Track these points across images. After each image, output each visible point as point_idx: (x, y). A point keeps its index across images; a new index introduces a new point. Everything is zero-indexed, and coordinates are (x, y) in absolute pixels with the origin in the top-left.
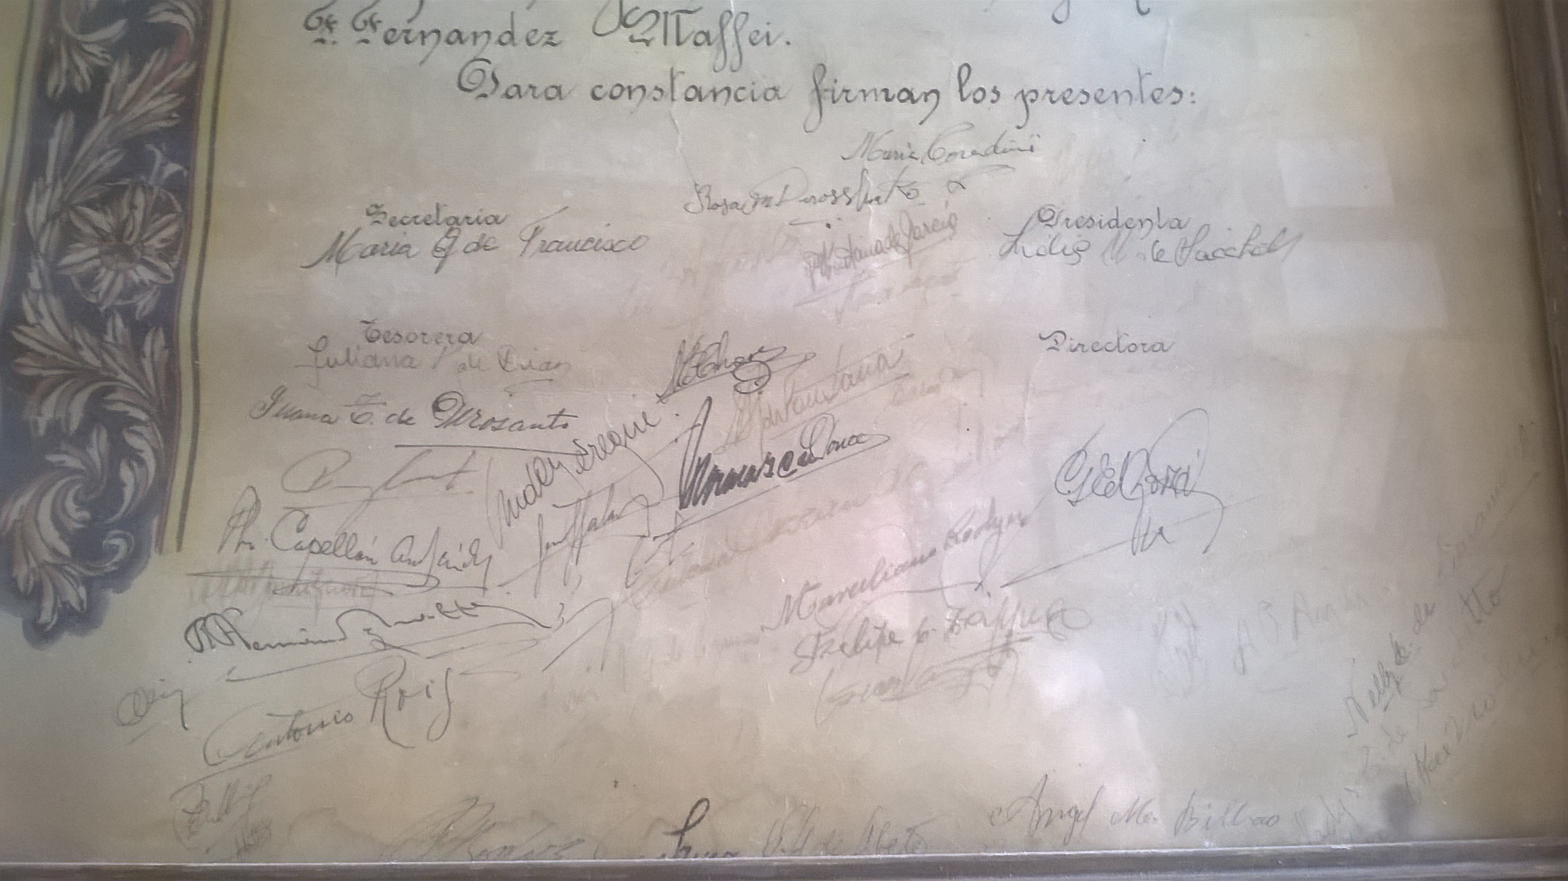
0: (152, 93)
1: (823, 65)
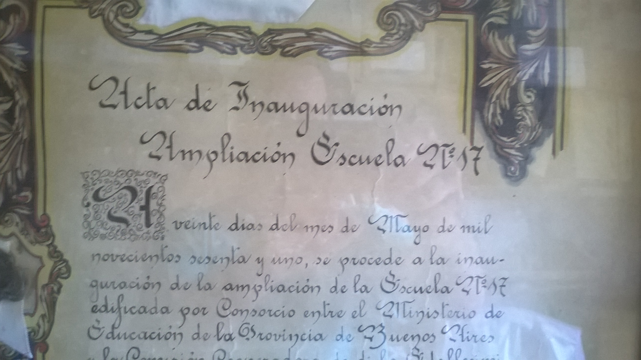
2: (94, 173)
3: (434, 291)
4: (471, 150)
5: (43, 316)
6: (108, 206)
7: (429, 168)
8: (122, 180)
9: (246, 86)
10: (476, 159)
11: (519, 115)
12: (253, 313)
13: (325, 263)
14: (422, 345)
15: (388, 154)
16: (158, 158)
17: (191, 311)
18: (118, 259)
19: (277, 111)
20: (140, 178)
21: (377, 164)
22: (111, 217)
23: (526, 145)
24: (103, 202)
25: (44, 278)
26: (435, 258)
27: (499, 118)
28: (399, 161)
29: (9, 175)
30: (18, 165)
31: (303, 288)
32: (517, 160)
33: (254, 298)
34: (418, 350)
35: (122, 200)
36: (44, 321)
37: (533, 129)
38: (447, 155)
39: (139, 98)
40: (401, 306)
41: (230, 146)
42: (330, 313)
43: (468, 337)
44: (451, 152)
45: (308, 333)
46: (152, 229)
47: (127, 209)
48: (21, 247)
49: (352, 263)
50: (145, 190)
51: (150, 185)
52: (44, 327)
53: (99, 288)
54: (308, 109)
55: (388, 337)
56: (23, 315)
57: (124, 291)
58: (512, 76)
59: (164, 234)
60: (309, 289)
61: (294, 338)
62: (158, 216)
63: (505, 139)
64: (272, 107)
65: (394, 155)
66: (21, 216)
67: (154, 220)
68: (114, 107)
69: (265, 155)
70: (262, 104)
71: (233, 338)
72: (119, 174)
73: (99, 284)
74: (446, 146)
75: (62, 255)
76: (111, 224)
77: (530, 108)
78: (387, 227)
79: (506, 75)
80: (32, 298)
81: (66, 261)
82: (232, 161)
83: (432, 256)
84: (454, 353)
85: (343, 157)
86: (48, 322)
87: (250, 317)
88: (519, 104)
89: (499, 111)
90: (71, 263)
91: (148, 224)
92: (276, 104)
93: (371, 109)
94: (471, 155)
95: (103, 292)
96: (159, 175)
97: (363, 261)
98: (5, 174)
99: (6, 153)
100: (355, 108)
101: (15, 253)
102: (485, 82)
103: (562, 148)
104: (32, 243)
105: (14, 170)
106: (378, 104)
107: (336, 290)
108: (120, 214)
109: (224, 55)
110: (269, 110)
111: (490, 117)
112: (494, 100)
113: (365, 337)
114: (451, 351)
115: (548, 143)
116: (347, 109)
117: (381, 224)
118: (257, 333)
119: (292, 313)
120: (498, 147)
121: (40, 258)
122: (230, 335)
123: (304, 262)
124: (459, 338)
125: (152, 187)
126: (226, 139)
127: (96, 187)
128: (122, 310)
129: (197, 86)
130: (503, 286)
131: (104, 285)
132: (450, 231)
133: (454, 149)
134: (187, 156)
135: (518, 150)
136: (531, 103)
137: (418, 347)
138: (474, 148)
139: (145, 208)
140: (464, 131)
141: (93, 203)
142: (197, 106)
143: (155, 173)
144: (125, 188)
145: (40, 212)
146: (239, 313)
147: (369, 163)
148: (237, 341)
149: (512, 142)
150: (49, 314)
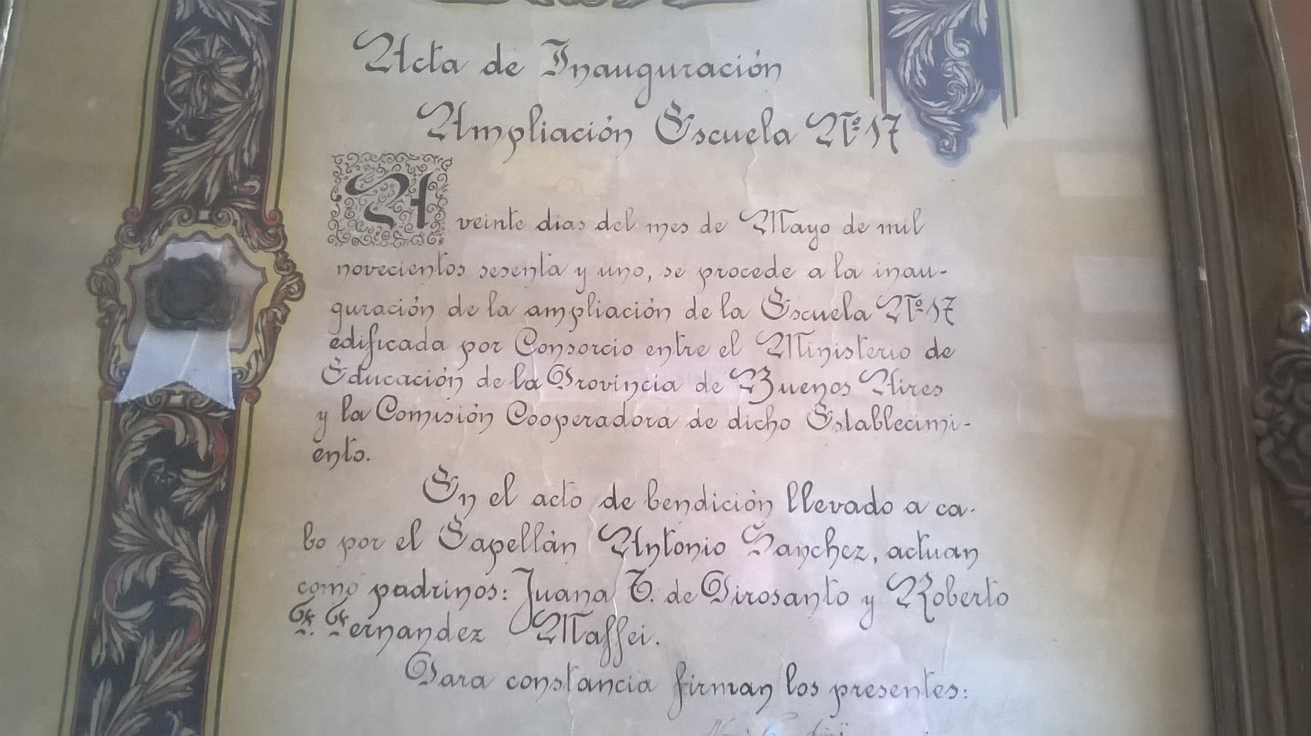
0: (172, 668)
1: (684, 663)
2: (350, 156)
3: (843, 317)
4: (884, 119)
5: (257, 353)
6: (365, 200)
7: (825, 145)
8: (388, 167)
9: (565, 45)
10: (893, 132)
11: (949, 73)
12: (571, 349)
13: (677, 276)
14: (829, 399)
15: (765, 128)
16: (441, 137)
17: (477, 347)
18: (376, 272)
19: (607, 75)
20: (413, 164)
21: (750, 142)
22: (369, 216)
23: (962, 111)
24: (359, 196)
25: (264, 300)
26: (841, 270)
27: (920, 76)
28: (781, 137)
29: (232, 158)
30: (246, 145)
31: (645, 312)
32: (952, 131)
33: (572, 328)
34: (824, 406)
35: (386, 193)
36: (257, 359)
37: (971, 89)
38: (850, 127)
39: (421, 59)
40: (795, 340)
41: (541, 121)
42: (686, 350)
43: (901, 388)
44: (854, 123)
45: (652, 378)
46: (427, 230)
47: (393, 204)
48: (237, 254)
49: (717, 275)
50: (419, 179)
51: (428, 172)
52: (257, 366)
53: (344, 313)
54: (650, 71)
55: (777, 388)
56: (229, 353)
57: (379, 319)
58: (935, 23)
59: (442, 236)
60: (653, 311)
61: (632, 388)
62: (436, 211)
63: (931, 104)
64: (600, 71)
65: (772, 130)
66: (243, 213)
67: (429, 218)
68: (385, 70)
69: (590, 133)
70: (587, 67)
71: (538, 386)
72: (385, 159)
73: (344, 308)
74: (848, 114)
75: (294, 266)
76: (370, 224)
77: (964, 64)
78: (767, 226)
79: (925, 23)
80: (244, 329)
81: (300, 275)
82: (543, 140)
83: (837, 268)
84: (882, 411)
85: (700, 133)
86: (264, 360)
87: (564, 354)
88: (948, 59)
89: (919, 68)
90: (306, 279)
91: (421, 224)
92: (606, 68)
93: (739, 69)
94: (885, 126)
95: (348, 320)
96: (442, 159)
97: (734, 273)
98: (227, 157)
99: (231, 130)
100: (716, 69)
101: (227, 262)
102: (897, 32)
103: (1016, 115)
104: (253, 248)
105: (239, 152)
106: (748, 61)
107: (694, 314)
108: (384, 211)
109: (537, 6)
110: (597, 75)
111: (908, 76)
112: (911, 53)
113: (741, 387)
114: (876, 409)
115: (995, 108)
116: (705, 70)
117: (759, 220)
118: (575, 380)
119: (628, 350)
120: (922, 114)
121: (263, 270)
122: (534, 382)
123: (646, 274)
124: (887, 390)
125: (429, 175)
126: (536, 112)
127: (351, 176)
128: (375, 345)
129: (499, 45)
130: (948, 309)
131: (350, 310)
132: (861, 232)
133: (859, 119)
134: (482, 134)
135: (952, 118)
136: (965, 58)
137: (823, 403)
138: (889, 117)
139: (420, 203)
140: (872, 95)
141: (345, 195)
142: (498, 70)
143: (435, 157)
144: (391, 177)
145: (270, 206)
146: (549, 349)
147: (737, 140)
148: (545, 390)
149: (942, 107)
150: (266, 351)
